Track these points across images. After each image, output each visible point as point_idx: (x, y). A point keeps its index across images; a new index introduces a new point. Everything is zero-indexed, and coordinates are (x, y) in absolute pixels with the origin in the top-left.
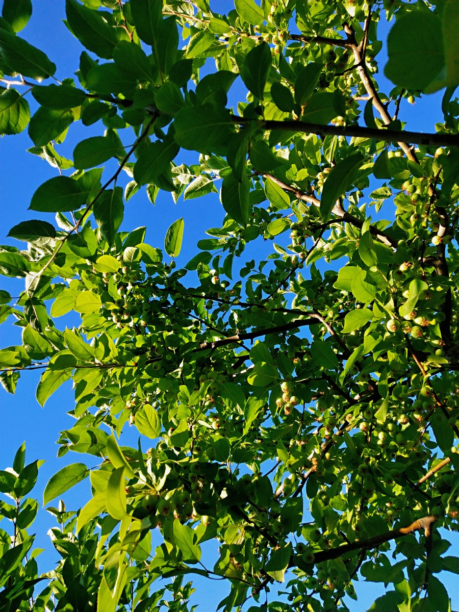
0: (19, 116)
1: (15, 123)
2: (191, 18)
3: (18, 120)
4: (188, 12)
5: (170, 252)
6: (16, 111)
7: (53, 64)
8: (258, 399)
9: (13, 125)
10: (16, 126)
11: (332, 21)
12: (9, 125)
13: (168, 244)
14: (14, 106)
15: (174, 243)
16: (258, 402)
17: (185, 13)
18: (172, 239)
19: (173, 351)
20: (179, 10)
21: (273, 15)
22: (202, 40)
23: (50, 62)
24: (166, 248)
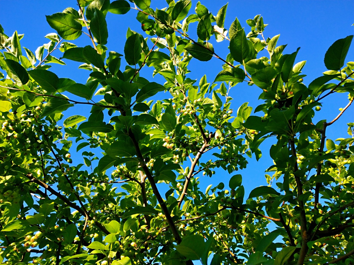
0: (71, 34)
1: (67, 34)
2: (175, 63)
3: (69, 35)
4: (177, 60)
5: (65, 123)
6: (73, 32)
7: (107, 42)
8: (21, 224)
9: (65, 34)
10: (66, 35)
11: (211, 123)
12: (63, 32)
13: (69, 120)
14: (74, 30)
15: (72, 122)
16: (20, 225)
17: (176, 58)
18: (73, 120)
19: (12, 164)
20: (175, 55)
21: (197, 102)
22: (170, 74)
23: (107, 40)
24: (66, 120)
